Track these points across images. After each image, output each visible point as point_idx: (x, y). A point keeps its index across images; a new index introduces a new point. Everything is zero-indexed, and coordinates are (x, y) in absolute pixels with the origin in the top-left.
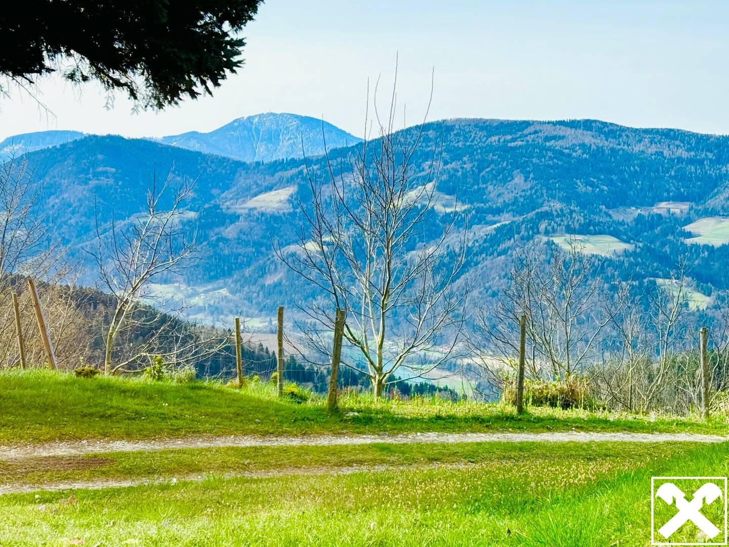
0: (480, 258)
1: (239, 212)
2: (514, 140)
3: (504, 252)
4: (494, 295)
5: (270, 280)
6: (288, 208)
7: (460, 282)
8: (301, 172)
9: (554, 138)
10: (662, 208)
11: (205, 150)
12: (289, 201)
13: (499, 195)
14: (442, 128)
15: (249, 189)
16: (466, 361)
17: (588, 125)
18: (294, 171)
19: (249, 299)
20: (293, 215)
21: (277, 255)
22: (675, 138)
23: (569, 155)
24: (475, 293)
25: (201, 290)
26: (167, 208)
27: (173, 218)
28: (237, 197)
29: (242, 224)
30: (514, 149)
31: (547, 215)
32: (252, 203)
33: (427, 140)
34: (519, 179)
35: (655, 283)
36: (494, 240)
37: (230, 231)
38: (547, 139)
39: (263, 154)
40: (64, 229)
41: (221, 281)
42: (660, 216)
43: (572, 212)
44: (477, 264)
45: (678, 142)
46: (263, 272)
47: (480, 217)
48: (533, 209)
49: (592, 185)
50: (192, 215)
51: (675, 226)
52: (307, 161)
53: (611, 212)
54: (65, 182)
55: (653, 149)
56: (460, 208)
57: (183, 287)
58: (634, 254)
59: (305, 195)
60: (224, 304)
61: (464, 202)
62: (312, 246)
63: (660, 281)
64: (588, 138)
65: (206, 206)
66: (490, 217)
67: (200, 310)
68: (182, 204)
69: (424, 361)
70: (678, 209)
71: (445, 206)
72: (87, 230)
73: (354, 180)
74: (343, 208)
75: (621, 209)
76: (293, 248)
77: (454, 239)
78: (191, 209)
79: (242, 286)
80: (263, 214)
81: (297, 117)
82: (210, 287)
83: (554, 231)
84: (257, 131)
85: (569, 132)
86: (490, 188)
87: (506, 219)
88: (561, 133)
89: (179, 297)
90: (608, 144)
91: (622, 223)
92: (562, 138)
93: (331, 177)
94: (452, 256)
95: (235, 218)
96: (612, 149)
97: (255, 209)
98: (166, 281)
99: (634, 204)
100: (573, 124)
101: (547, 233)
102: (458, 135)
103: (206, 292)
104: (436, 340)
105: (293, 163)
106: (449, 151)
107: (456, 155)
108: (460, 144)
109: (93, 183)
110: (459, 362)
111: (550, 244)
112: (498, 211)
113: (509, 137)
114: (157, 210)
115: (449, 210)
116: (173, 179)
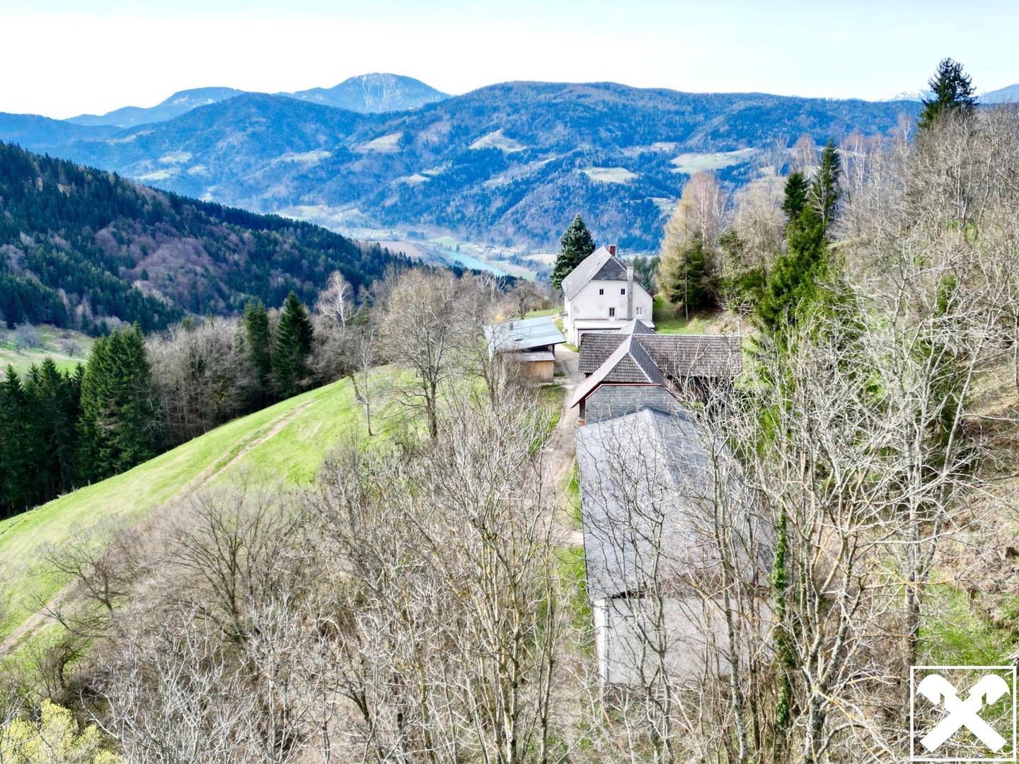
0: (535, 185)
1: (362, 152)
2: (555, 98)
3: (552, 181)
4: (546, 211)
5: (388, 203)
6: (397, 149)
7: (522, 203)
8: (404, 122)
9: (583, 96)
10: (658, 147)
11: (331, 104)
12: (398, 144)
13: (547, 139)
14: (506, 89)
15: (366, 134)
16: (529, 258)
17: (607, 86)
18: (400, 120)
19: (375, 216)
20: (401, 154)
21: (394, 184)
22: (665, 96)
23: (594, 110)
24: (533, 210)
25: (339, 210)
26: (308, 148)
27: (311, 158)
28: (358, 141)
29: (364, 161)
30: (555, 105)
31: (580, 154)
32: (371, 145)
33: (494, 97)
34: (560, 128)
35: (651, 201)
36: (545, 172)
37: (357, 166)
38: (579, 97)
39: (370, 105)
40: (232, 165)
41: (353, 204)
42: (655, 154)
43: (597, 152)
44: (533, 189)
45: (668, 99)
46: (383, 196)
47: (534, 155)
48: (571, 149)
49: (610, 131)
50: (326, 154)
51: (664, 160)
52: (408, 113)
53: (623, 150)
54: (229, 129)
55: (651, 104)
56: (518, 148)
57: (326, 208)
58: (638, 181)
59: (408, 140)
60: (356, 220)
61: (523, 144)
62: (416, 179)
63: (655, 200)
64: (608, 97)
65: (337, 148)
66: (540, 155)
67: (339, 224)
68: (318, 146)
69: (501, 258)
70: (668, 147)
71: (510, 147)
72: (249, 166)
73: (445, 127)
74: (436, 150)
75: (630, 148)
76: (403, 179)
77: (518, 172)
78: (326, 150)
79: (369, 207)
80: (379, 154)
81: (395, 76)
82: (345, 207)
83: (585, 165)
84: (366, 87)
85: (594, 92)
86: (541, 134)
87: (552, 157)
88: (589, 92)
89: (323, 215)
90: (621, 101)
91: (630, 159)
92: (589, 96)
93: (425, 126)
94: (516, 184)
95: (359, 157)
96: (624, 105)
97: (373, 150)
98: (312, 203)
99: (638, 144)
100: (596, 86)
101: (580, 167)
102: (516, 93)
103: (343, 211)
104: (508, 243)
105: (397, 115)
106: (511, 106)
107: (516, 109)
108: (518, 101)
109: (250, 130)
110: (524, 258)
111: (582, 175)
112: (546, 151)
113: (552, 95)
114: (299, 150)
115: (512, 150)
116: (309, 128)
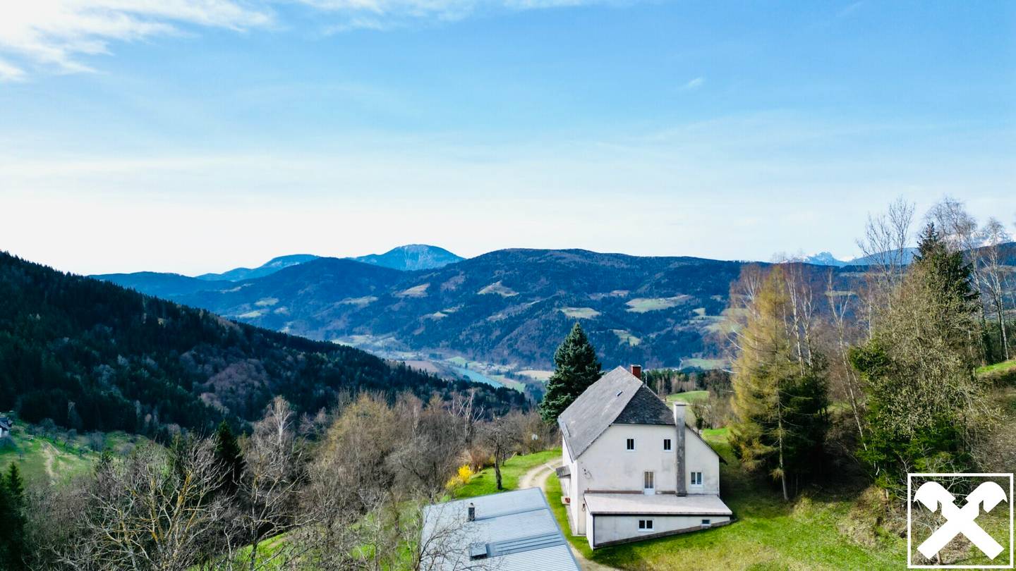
0: (525, 320)
1: (400, 296)
2: (540, 260)
3: (537, 317)
4: (533, 338)
5: (417, 333)
6: (426, 295)
7: (515, 332)
8: (432, 276)
9: (561, 258)
10: (615, 293)
11: (381, 264)
12: (426, 291)
13: (534, 287)
14: (504, 253)
15: (404, 284)
16: (519, 373)
17: (577, 251)
18: (428, 275)
19: (406, 343)
20: (428, 298)
21: (421, 319)
22: (620, 258)
23: (568, 267)
24: (523, 338)
25: (380, 338)
26: (362, 296)
27: (363, 301)
28: (398, 290)
29: (402, 303)
30: (541, 264)
31: (557, 298)
32: (407, 292)
33: (497, 259)
34: (543, 280)
35: (612, 332)
36: (531, 311)
37: (395, 307)
38: (557, 259)
39: (409, 265)
40: (307, 307)
41: (391, 334)
42: (614, 298)
43: (571, 296)
44: (523, 323)
45: (621, 260)
46: (413, 328)
47: (525, 299)
48: (552, 294)
49: (580, 282)
50: (375, 299)
51: (621, 302)
52: (435, 270)
53: (589, 295)
54: (306, 282)
55: (609, 264)
56: (513, 294)
57: (371, 337)
58: (602, 317)
59: (433, 289)
60: (393, 345)
61: (516, 291)
62: (438, 315)
63: (615, 331)
64: (577, 259)
65: (383, 294)
66: (529, 299)
67: (379, 348)
68: (369, 293)
69: (498, 373)
70: (623, 294)
71: (506, 293)
72: (319, 307)
73: (460, 279)
74: (453, 295)
75: (595, 294)
76: (428, 316)
77: (513, 310)
78: (374, 296)
79: (403, 336)
80: (413, 298)
81: (427, 246)
82: (384, 336)
83: (562, 306)
84: (407, 253)
85: (567, 255)
86: (529, 284)
87: (537, 300)
88: (564, 256)
89: (369, 342)
90: (587, 261)
91: (596, 301)
92: (565, 258)
93: (447, 279)
94: (511, 318)
95: (398, 300)
96: (590, 264)
97: (408, 295)
98: (361, 334)
99: (600, 292)
100: (570, 251)
101: (558, 307)
102: (512, 257)
103: (383, 339)
104: (504, 362)
105: (428, 271)
106: (507, 265)
107: (511, 267)
108: (513, 262)
109: (321, 282)
110: (516, 373)
111: (560, 312)
112: (533, 296)
113: (538, 258)
114: (356, 296)
115: (508, 295)
116: (365, 280)
